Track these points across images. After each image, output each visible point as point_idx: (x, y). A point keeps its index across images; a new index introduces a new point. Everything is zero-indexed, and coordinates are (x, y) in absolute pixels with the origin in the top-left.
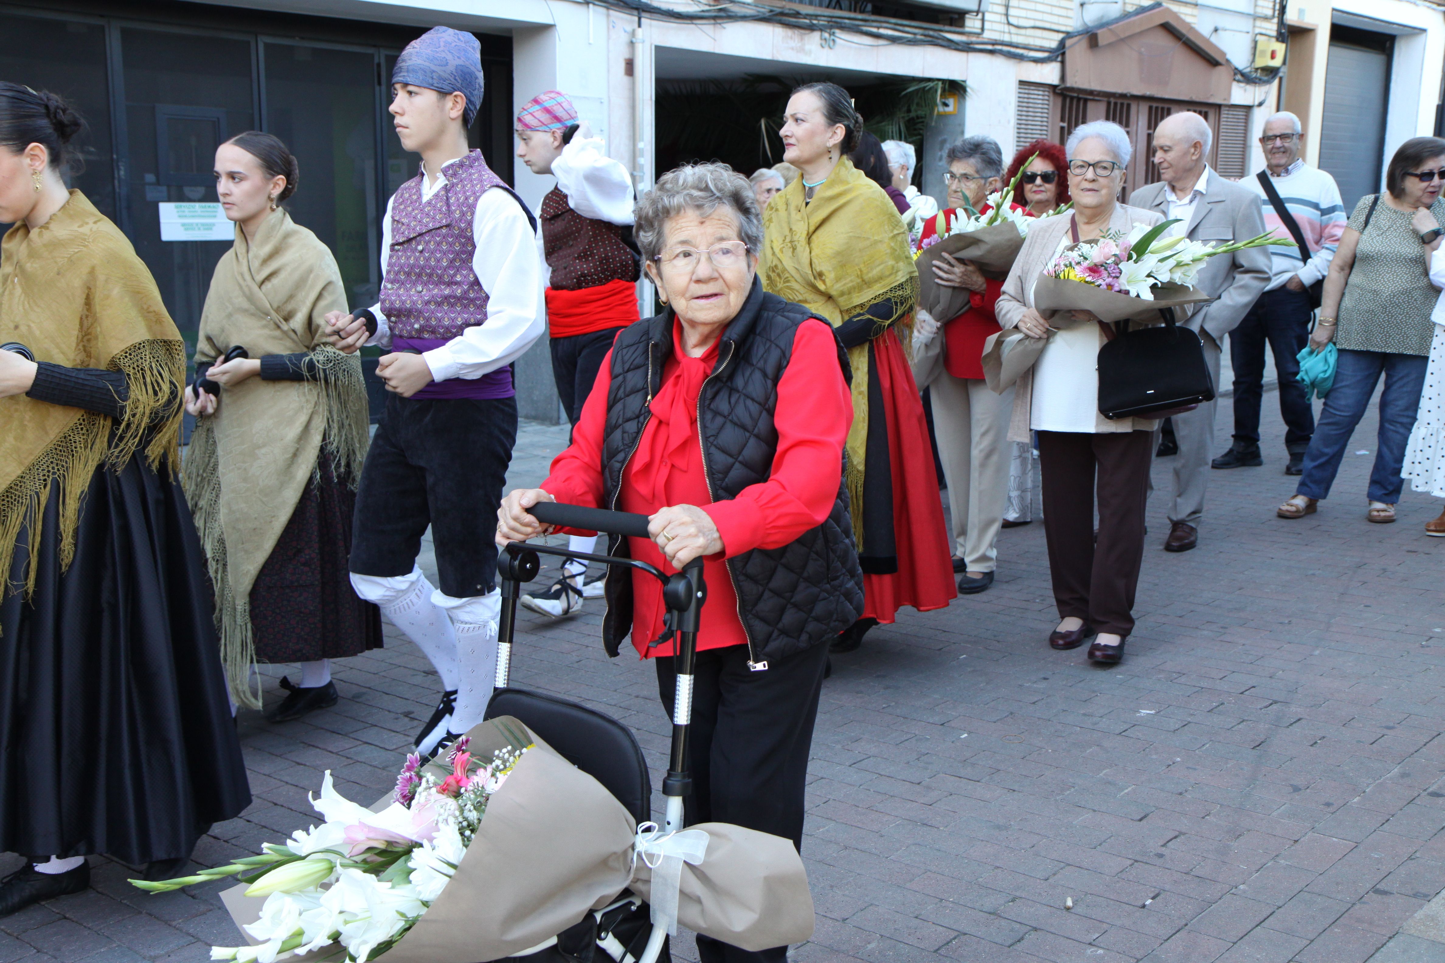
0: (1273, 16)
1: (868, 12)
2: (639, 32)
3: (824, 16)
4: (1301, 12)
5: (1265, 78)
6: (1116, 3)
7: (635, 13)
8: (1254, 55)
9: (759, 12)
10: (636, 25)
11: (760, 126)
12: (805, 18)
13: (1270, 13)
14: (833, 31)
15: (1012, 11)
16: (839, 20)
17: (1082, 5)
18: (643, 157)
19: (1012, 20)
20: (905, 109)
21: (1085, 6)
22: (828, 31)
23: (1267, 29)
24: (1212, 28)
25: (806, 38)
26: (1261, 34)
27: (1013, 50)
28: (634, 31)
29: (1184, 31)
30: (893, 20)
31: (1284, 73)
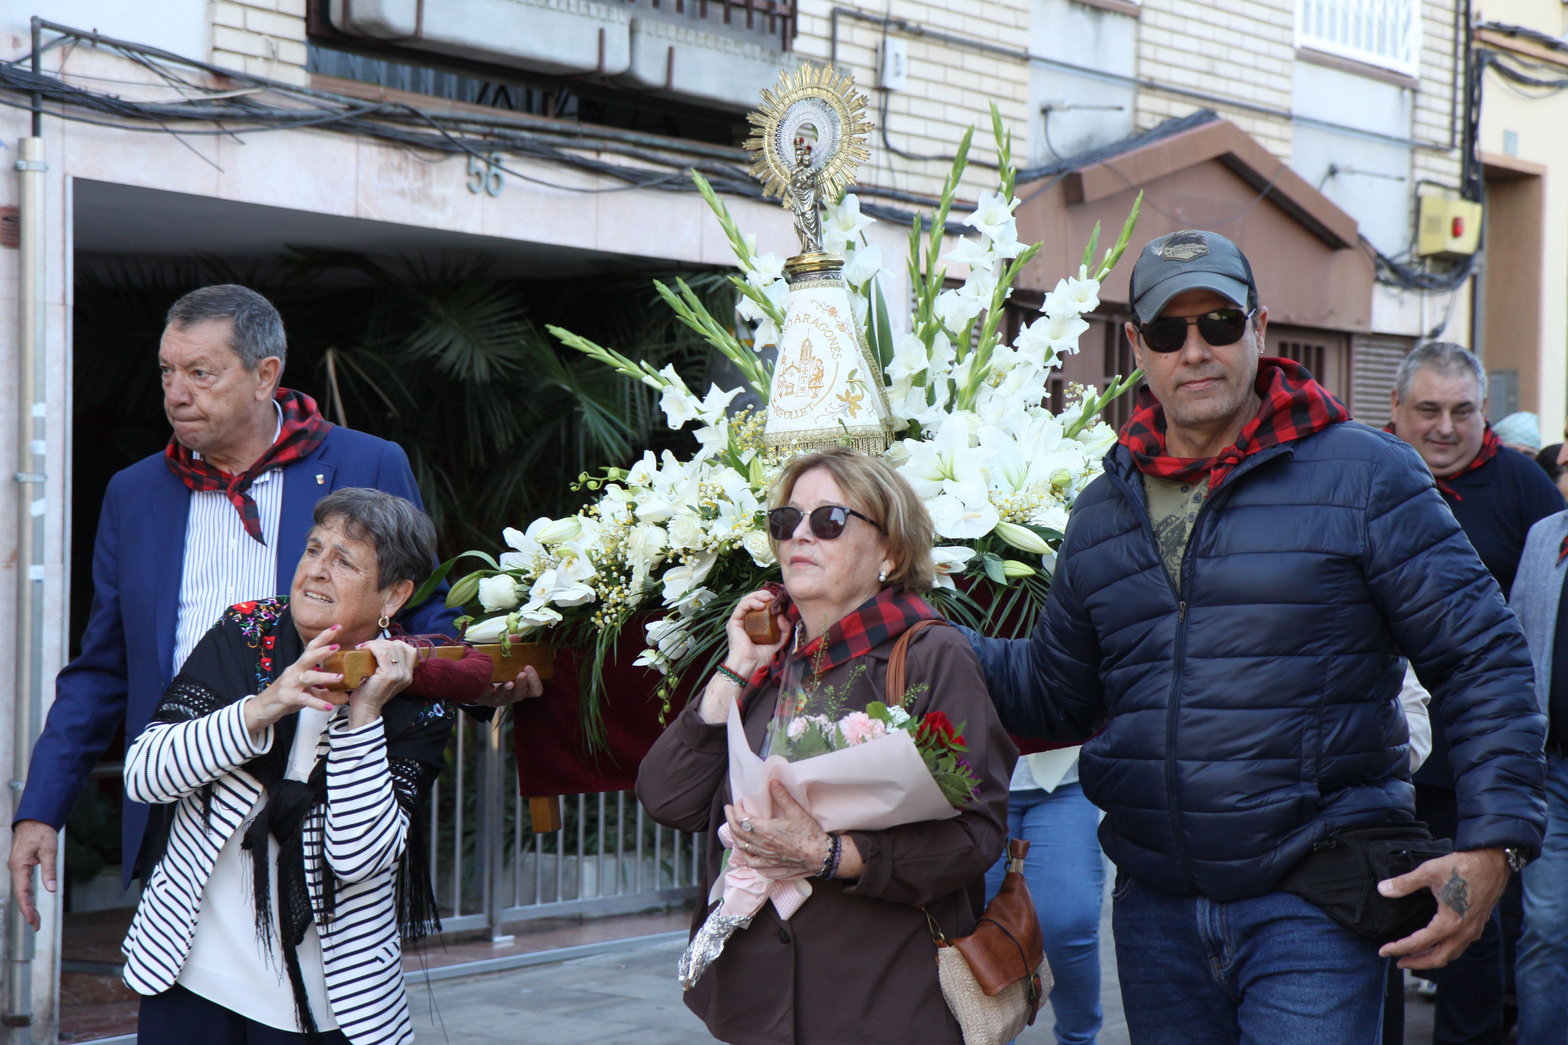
0: (1452, 145)
1: (570, 115)
2: (35, 146)
3: (474, 122)
4: (1510, 137)
5: (1442, 277)
6: (1120, 109)
7: (26, 101)
8: (1416, 226)
9: (323, 108)
10: (27, 130)
11: (325, 366)
12: (432, 126)
13: (1444, 137)
14: (495, 155)
15: (893, 122)
16: (508, 132)
17: (1045, 111)
18: (43, 437)
19: (895, 141)
20: (661, 332)
21: (1053, 115)
22: (485, 155)
23: (1439, 172)
24: (1324, 168)
25: (434, 169)
26: (1429, 183)
27: (898, 206)
28: (21, 142)
29: (1266, 172)
30: (632, 136)
31: (1481, 266)
